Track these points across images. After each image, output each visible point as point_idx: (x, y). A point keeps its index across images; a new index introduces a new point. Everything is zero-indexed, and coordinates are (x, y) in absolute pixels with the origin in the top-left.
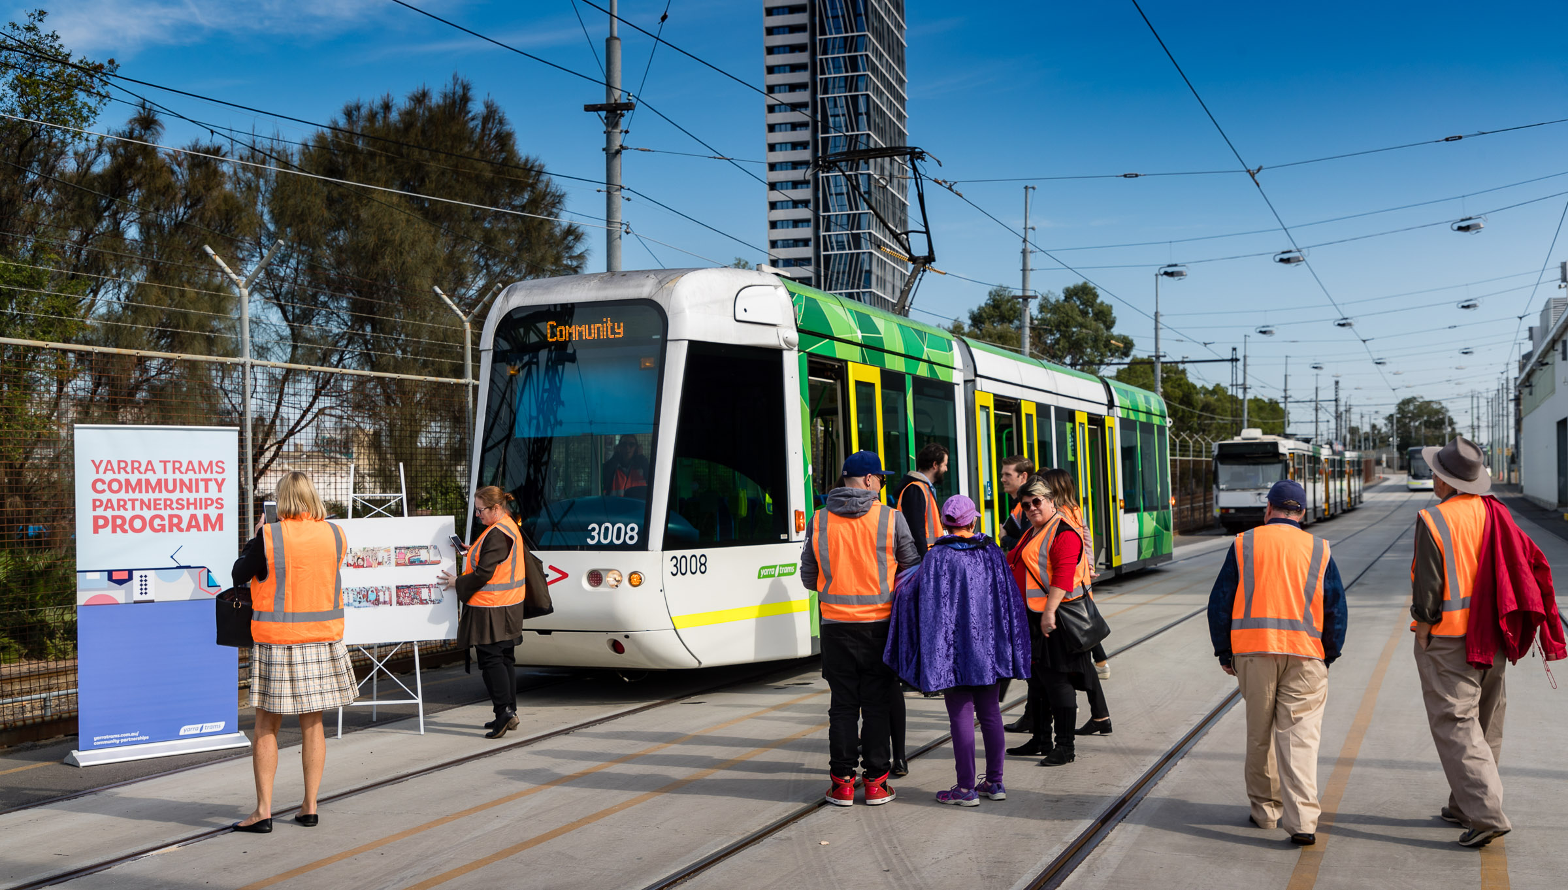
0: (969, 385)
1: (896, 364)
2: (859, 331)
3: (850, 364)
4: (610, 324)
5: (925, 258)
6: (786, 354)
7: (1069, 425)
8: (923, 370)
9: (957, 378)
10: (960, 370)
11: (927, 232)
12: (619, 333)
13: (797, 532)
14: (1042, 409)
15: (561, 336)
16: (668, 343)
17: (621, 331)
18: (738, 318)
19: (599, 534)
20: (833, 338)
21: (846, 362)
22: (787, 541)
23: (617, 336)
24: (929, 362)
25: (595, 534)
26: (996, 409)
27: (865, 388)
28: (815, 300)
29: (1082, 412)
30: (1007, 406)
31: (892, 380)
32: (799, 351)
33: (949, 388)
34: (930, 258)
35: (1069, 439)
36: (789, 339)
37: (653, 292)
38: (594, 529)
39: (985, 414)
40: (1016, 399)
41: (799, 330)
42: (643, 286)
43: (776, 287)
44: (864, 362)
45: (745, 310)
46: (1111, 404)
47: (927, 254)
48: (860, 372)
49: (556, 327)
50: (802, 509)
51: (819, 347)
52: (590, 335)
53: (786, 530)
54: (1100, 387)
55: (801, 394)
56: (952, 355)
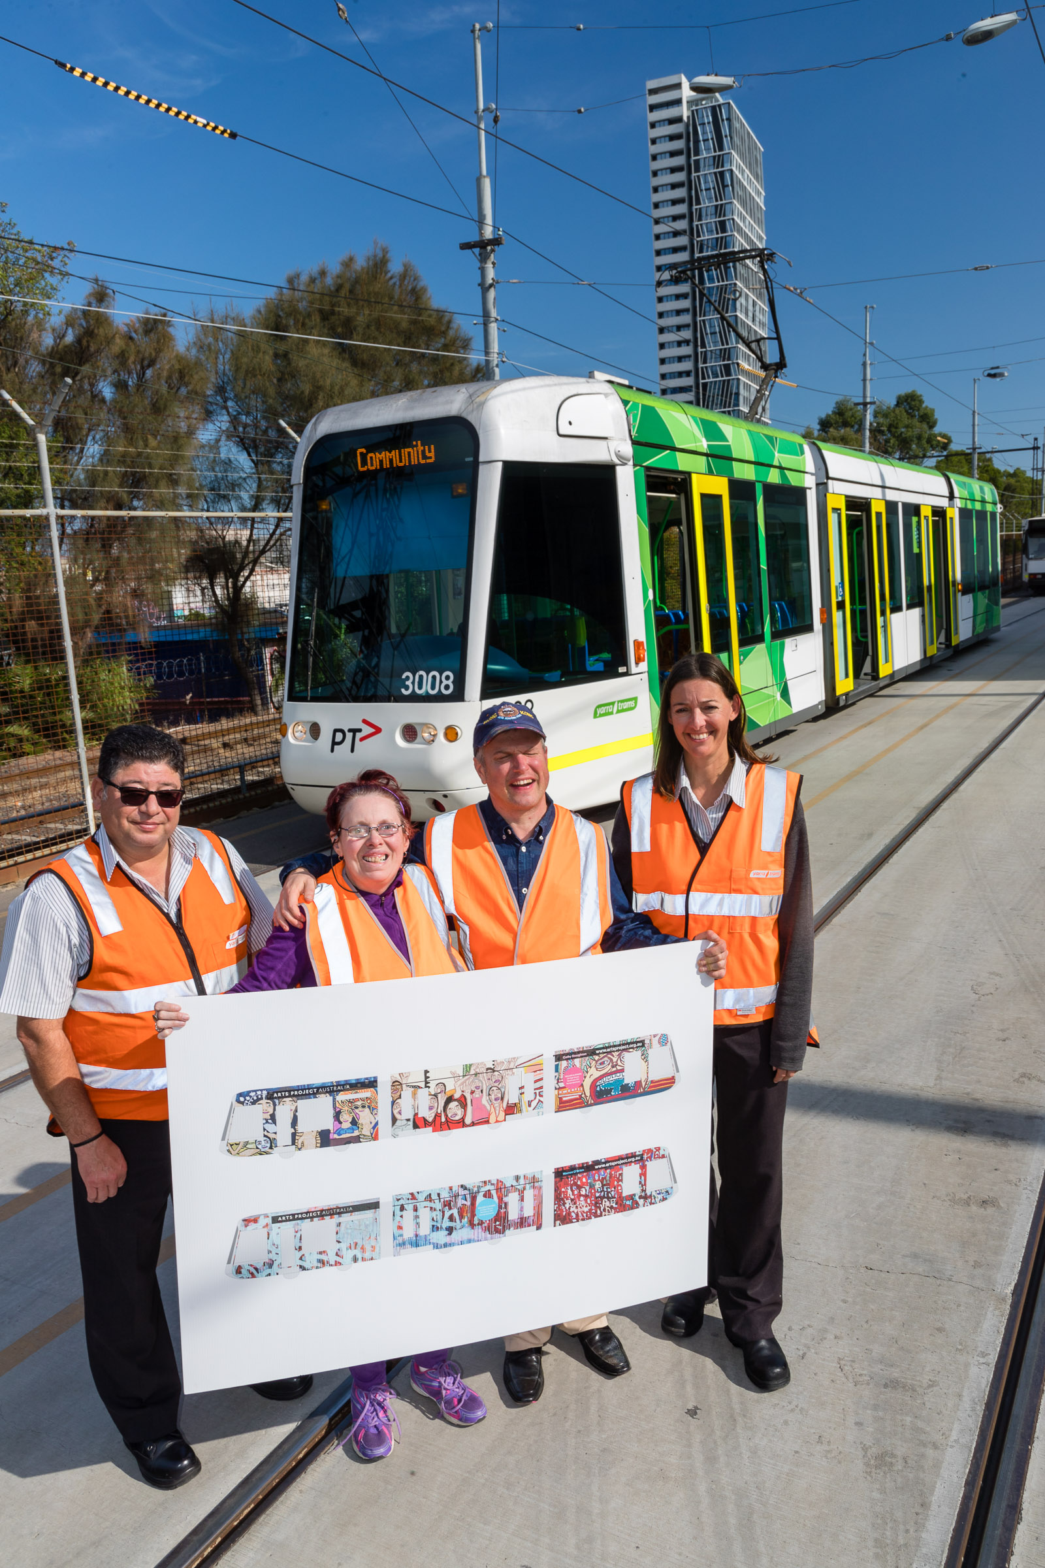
0: (821, 487)
1: (745, 472)
2: (704, 440)
3: (694, 476)
4: (421, 448)
5: (776, 364)
6: (619, 469)
7: (915, 519)
8: (774, 477)
9: (809, 482)
10: (812, 474)
11: (778, 338)
12: (430, 458)
13: (637, 664)
14: (891, 506)
15: (372, 465)
16: (481, 468)
17: (432, 454)
18: (561, 432)
19: (413, 683)
20: (674, 449)
21: (689, 474)
22: (626, 674)
23: (429, 461)
24: (780, 468)
25: (409, 683)
26: (848, 509)
27: (711, 502)
28: (653, 409)
29: (927, 505)
30: (858, 505)
31: (741, 490)
32: (635, 465)
33: (801, 492)
34: (781, 365)
35: (915, 533)
36: (621, 453)
37: (463, 408)
38: (408, 678)
39: (836, 515)
40: (867, 499)
41: (635, 443)
42: (452, 402)
43: (606, 395)
44: (710, 472)
45: (570, 423)
46: (951, 497)
47: (778, 361)
48: (704, 484)
49: (367, 454)
50: (642, 638)
51: (658, 460)
52: (401, 461)
53: (625, 662)
54: (942, 480)
55: (639, 512)
56: (804, 459)
